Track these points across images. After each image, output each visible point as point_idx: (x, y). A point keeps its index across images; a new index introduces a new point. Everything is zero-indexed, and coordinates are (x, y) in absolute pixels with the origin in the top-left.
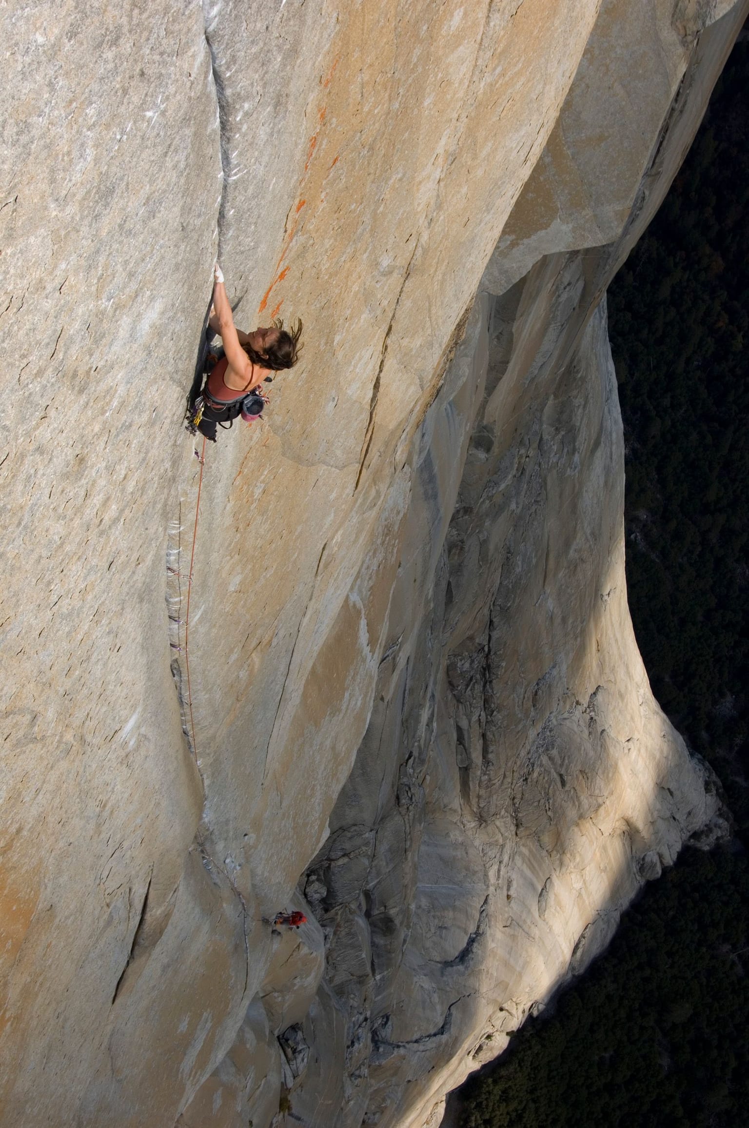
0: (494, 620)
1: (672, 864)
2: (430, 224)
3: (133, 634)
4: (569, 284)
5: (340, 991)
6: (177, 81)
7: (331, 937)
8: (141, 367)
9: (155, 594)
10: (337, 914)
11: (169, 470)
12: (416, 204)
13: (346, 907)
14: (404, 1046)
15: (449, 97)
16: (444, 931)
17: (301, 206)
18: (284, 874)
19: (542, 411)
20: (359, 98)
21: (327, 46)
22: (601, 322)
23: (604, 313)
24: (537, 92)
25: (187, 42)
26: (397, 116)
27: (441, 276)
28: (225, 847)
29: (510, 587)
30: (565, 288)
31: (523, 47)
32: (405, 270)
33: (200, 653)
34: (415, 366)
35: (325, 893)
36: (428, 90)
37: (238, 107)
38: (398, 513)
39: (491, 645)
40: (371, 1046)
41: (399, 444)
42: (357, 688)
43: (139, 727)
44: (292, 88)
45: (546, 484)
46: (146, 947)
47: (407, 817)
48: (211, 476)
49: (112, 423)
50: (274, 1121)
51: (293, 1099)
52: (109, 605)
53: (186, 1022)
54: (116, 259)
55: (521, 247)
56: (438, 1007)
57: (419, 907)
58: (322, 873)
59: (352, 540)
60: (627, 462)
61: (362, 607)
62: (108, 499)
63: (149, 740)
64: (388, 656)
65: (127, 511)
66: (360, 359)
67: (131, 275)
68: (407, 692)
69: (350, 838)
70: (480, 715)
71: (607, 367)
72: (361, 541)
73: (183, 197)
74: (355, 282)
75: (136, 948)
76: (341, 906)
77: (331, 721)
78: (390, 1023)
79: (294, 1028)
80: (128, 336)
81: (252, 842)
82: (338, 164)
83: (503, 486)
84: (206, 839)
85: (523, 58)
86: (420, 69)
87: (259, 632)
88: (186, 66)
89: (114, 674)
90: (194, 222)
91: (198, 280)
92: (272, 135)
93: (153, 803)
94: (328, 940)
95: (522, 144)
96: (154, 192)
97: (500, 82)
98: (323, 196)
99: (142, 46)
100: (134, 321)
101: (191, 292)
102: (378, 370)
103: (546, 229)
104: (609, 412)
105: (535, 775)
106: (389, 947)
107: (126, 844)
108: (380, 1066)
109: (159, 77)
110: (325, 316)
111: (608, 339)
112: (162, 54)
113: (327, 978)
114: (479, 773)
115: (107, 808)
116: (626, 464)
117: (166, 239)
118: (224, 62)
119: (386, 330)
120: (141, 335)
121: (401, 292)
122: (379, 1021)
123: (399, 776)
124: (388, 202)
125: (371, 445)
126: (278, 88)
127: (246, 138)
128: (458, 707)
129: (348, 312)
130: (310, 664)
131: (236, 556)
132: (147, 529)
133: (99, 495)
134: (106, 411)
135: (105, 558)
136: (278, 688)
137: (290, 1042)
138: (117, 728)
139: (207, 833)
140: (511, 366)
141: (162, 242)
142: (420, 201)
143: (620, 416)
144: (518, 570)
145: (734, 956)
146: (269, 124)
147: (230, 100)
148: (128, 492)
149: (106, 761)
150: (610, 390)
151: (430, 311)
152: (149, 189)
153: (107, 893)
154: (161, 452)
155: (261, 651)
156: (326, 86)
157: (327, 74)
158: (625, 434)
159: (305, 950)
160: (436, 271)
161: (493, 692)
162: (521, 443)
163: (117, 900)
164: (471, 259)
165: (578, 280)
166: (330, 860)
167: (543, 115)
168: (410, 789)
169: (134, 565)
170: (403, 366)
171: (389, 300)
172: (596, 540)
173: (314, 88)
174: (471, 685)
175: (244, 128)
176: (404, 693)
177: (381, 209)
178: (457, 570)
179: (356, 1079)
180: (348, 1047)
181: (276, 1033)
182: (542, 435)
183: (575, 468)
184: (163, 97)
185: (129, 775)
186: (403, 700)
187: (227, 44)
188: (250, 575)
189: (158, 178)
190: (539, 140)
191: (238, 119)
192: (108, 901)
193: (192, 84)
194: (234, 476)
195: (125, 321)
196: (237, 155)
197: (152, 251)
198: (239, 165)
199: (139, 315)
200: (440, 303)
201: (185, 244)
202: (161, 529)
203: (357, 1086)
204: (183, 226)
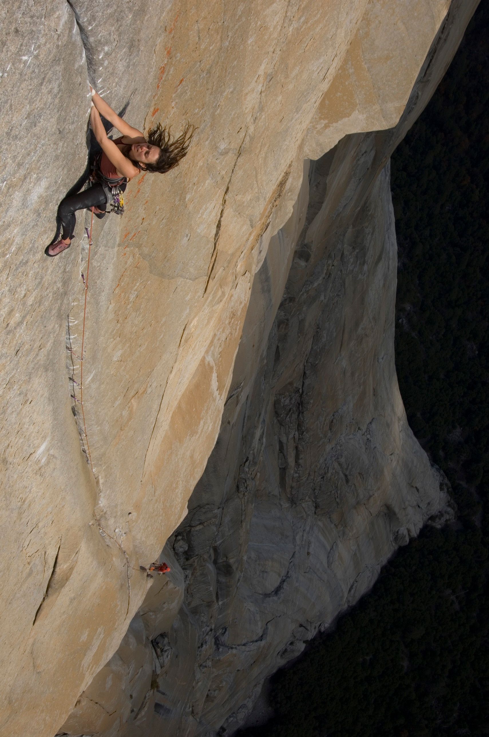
0: (307, 372)
1: (416, 536)
2: (255, 121)
3: (41, 392)
4: (365, 152)
5: (195, 611)
6: (46, 35)
7: (190, 577)
8: (33, 224)
9: (57, 365)
10: (194, 562)
11: (61, 288)
12: (244, 108)
13: (201, 557)
14: (236, 648)
15: (266, 37)
16: (265, 574)
17: (156, 112)
18: (156, 539)
19: (344, 235)
20: (197, 40)
21: (170, 6)
22: (386, 178)
23: (388, 172)
24: (331, 33)
25: (53, 8)
26: (228, 51)
27: (264, 154)
28: (115, 522)
29: (318, 350)
30: (363, 155)
31: (320, 4)
32: (237, 151)
33: (93, 401)
34: (247, 213)
35: (187, 548)
36: (250, 33)
37: (99, 49)
38: (241, 303)
39: (304, 389)
40: (214, 647)
41: (239, 261)
42: (209, 418)
43: (48, 450)
44: (142, 35)
45: (344, 284)
46: (57, 589)
47: (243, 500)
48: (97, 288)
49: (11, 262)
50: (147, 695)
51: (160, 681)
52: (18, 377)
53: (86, 634)
54: (6, 155)
55: (331, 128)
56: (259, 623)
57: (249, 558)
58: (185, 535)
59: (205, 324)
60: (400, 272)
61: (214, 365)
62: (12, 310)
63: (56, 458)
64: (234, 395)
65: (28, 317)
66: (206, 209)
67: (19, 165)
68: (246, 419)
69: (205, 513)
70: (295, 434)
71: (389, 208)
72: (211, 324)
73: (58, 111)
74: (200, 160)
75: (50, 589)
76: (197, 557)
77: (190, 439)
78: (227, 633)
79: (163, 635)
80: (20, 204)
81: (134, 518)
82: (184, 83)
83: (316, 284)
84: (101, 517)
85: (321, 11)
86: (244, 19)
87: (136, 386)
88: (53, 24)
89: (28, 418)
90: (69, 127)
91: (76, 165)
92: (128, 67)
93: (60, 498)
94: (187, 578)
95: (321, 68)
96: (34, 110)
97: (304, 27)
98: (173, 104)
99: (14, 12)
100: (25, 195)
101: (71, 173)
102: (220, 216)
103: (348, 117)
104: (389, 238)
105: (329, 475)
106: (228, 584)
107: (40, 525)
108: (219, 660)
109: (31, 33)
110: (178, 183)
111: (390, 189)
112: (32, 17)
113: (187, 602)
114: (292, 472)
115: (26, 503)
116: (398, 273)
117: (47, 139)
118: (86, 19)
119: (225, 190)
120: (32, 204)
121: (235, 165)
122: (220, 631)
123: (239, 473)
124: (223, 107)
125: (215, 265)
126: (131, 36)
127: (108, 70)
128: (280, 428)
129: (196, 179)
130: (176, 403)
131: (118, 339)
132: (45, 327)
133: (4, 308)
134: (6, 254)
135: (13, 348)
136: (153, 420)
137: (159, 645)
138: (32, 452)
139: (102, 513)
140: (324, 205)
141: (43, 142)
142: (247, 106)
143: (396, 241)
144: (324, 340)
145: (453, 597)
146: (126, 60)
147: (93, 45)
148: (28, 305)
149: (24, 473)
150: (390, 224)
151: (256, 177)
152: (29, 108)
153: (28, 555)
154: (53, 277)
155: (138, 397)
156: (170, 32)
157: (171, 25)
158: (398, 253)
159: (171, 586)
160: (260, 151)
161: (304, 419)
162: (329, 256)
163: (36, 560)
164: (286, 143)
165: (371, 150)
166: (190, 526)
167: (336, 49)
168: (246, 481)
169: (37, 350)
170: (238, 213)
171: (226, 170)
172: (376, 322)
173: (160, 34)
174: (290, 414)
175: (106, 63)
176: (244, 419)
177: (218, 111)
178: (283, 338)
179: (203, 668)
180: (199, 648)
181: (151, 638)
182: (343, 251)
183: (365, 274)
184: (35, 46)
185: (42, 481)
186: (243, 424)
187: (87, 8)
188: (128, 350)
189: (36, 100)
190: (334, 65)
191: (100, 57)
192: (29, 561)
193: (59, 37)
194: (114, 287)
195: (17, 196)
196: (101, 81)
197: (35, 149)
198: (104, 88)
199: (28, 190)
200: (263, 172)
201: (63, 142)
202: (57, 326)
203: (203, 673)
204: (60, 131)
